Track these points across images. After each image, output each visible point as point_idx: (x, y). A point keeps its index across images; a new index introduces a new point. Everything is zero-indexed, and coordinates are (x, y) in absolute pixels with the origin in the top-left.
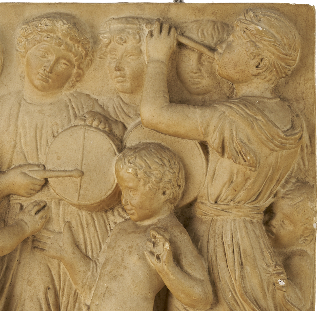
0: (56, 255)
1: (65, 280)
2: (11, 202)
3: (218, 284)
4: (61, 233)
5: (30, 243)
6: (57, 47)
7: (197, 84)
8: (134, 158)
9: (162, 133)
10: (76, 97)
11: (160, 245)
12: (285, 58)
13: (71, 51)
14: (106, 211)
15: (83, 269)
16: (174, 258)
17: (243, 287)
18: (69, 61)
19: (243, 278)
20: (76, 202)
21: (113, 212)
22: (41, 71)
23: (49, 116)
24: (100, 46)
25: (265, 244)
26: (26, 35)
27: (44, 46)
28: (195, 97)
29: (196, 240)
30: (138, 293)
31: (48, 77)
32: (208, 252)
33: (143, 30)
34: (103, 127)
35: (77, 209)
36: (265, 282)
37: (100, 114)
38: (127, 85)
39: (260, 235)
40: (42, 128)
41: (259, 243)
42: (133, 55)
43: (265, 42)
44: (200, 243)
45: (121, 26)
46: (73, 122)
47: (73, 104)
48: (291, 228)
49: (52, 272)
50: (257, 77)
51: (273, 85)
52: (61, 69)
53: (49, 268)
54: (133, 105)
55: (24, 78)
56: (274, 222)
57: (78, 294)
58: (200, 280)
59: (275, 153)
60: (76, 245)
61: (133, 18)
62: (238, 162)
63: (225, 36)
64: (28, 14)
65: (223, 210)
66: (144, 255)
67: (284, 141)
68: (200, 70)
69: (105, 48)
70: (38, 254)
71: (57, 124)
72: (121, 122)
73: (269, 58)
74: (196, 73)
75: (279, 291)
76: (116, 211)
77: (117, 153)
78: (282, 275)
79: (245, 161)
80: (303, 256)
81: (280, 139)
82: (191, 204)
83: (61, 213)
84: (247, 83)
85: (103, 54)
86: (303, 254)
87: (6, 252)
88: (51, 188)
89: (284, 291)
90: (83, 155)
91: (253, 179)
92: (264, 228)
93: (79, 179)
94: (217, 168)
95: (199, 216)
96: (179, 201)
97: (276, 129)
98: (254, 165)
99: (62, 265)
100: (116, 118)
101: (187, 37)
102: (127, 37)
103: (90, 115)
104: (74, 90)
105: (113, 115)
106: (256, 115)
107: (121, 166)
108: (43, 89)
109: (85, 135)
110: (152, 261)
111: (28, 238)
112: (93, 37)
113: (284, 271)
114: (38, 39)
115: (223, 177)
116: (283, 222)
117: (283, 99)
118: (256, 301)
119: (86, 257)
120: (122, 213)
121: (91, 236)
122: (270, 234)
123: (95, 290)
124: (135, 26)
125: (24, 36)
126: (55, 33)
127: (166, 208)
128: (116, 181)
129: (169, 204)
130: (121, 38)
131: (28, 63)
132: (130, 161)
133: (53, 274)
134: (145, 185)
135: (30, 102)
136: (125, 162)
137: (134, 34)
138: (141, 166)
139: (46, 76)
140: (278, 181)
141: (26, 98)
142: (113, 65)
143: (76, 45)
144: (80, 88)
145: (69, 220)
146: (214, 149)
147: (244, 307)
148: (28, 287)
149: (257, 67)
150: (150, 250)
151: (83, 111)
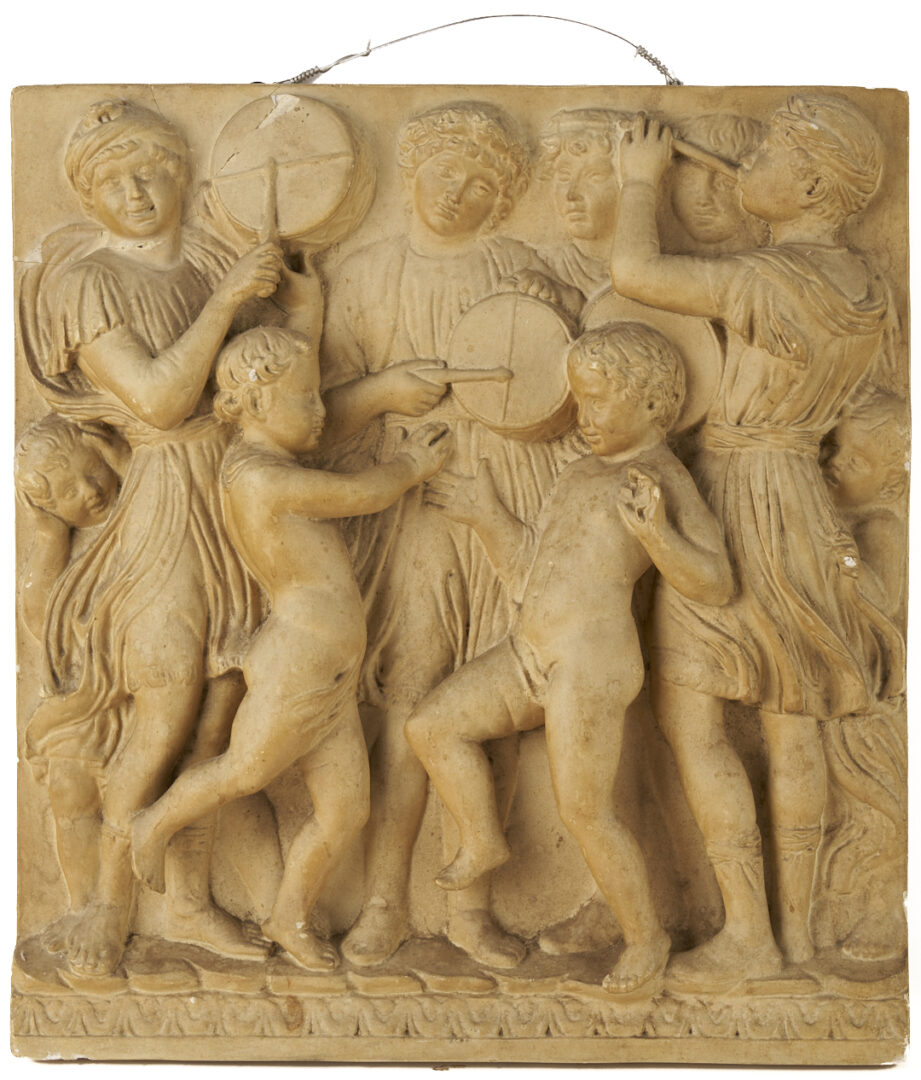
0: (464, 515)
1: (478, 560)
2: (387, 426)
3: (742, 562)
4: (472, 478)
5: (419, 495)
6: (469, 159)
7: (706, 224)
8: (600, 346)
9: (647, 305)
10: (499, 246)
11: (646, 491)
12: (858, 179)
13: (492, 166)
14: (549, 442)
15: (510, 539)
16: (667, 515)
17: (785, 567)
18: (490, 183)
19: (784, 552)
20: (499, 423)
21: (562, 443)
22: (441, 200)
23: (454, 277)
24: (541, 159)
25: (821, 497)
26: (416, 138)
27: (447, 157)
28: (703, 246)
29: (704, 488)
30: (606, 576)
31: (454, 210)
32: (724, 508)
33: (615, 131)
34: (547, 295)
35: (501, 437)
36: (822, 560)
37: (541, 274)
38: (588, 225)
39: (813, 480)
40: (442, 298)
41: (812, 493)
42: (598, 174)
43: (823, 151)
44: (711, 494)
45: (577, 124)
46: (495, 288)
47: (495, 257)
48: (866, 470)
49: (457, 545)
50: (810, 210)
51: (836, 226)
52: (475, 196)
53: (452, 540)
54: (597, 259)
55: (411, 212)
56: (838, 461)
57: (500, 584)
58: (711, 553)
59: (839, 339)
60: (499, 499)
61: (599, 111)
62: (776, 353)
63: (755, 142)
64: (419, 103)
65: (751, 436)
66: (617, 511)
67: (855, 319)
68: (712, 200)
69: (550, 163)
70: (433, 515)
71: (467, 291)
72: (576, 288)
73: (830, 178)
74: (704, 205)
75: (846, 578)
76: (566, 442)
77: (570, 340)
78: (850, 549)
79: (789, 352)
80: (888, 520)
81: (848, 316)
82: (696, 430)
83: (473, 443)
84: (792, 221)
85: (547, 173)
86: (886, 516)
87: (381, 506)
88: (456, 401)
89: (856, 578)
90: (512, 343)
91: (802, 383)
92: (820, 471)
93: (505, 384)
94: (740, 365)
95: (710, 448)
96: (676, 423)
97: (842, 298)
98: (804, 357)
99: (474, 534)
100: (567, 281)
101: (691, 144)
102: (589, 143)
103: (524, 275)
104: (497, 234)
105: (563, 277)
106: (807, 274)
107: (579, 360)
108: (444, 232)
109: (515, 309)
110: (629, 519)
111: (416, 487)
112: (528, 143)
113: (853, 542)
114: (437, 145)
115: (750, 380)
116: (853, 460)
117: (854, 250)
118: (806, 593)
119: (514, 519)
120: (577, 445)
121: (525, 485)
122: (829, 481)
123: (532, 573)
124: (602, 125)
125: (412, 141)
126: (467, 135)
127: (654, 433)
128: (569, 388)
129: (659, 427)
130: (577, 145)
131: (419, 187)
132: (595, 350)
133: (458, 549)
134: (618, 390)
135: (421, 254)
136: (585, 352)
137: (600, 138)
138: (612, 358)
139: (450, 208)
140: (844, 388)
141: (414, 248)
142: (565, 191)
143: (502, 156)
144: (507, 230)
145: (486, 455)
146: (735, 330)
147: (785, 602)
148: (416, 571)
149: (809, 193)
150: (626, 502)
151: (512, 269)
